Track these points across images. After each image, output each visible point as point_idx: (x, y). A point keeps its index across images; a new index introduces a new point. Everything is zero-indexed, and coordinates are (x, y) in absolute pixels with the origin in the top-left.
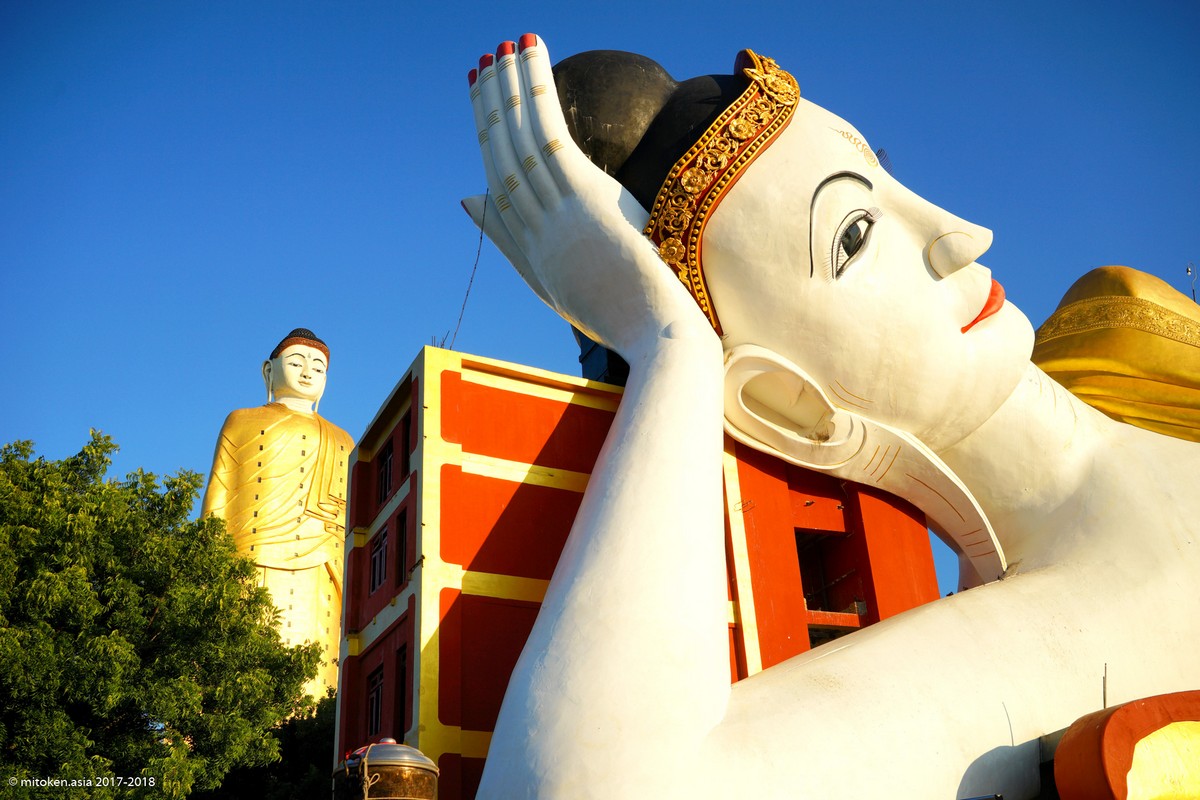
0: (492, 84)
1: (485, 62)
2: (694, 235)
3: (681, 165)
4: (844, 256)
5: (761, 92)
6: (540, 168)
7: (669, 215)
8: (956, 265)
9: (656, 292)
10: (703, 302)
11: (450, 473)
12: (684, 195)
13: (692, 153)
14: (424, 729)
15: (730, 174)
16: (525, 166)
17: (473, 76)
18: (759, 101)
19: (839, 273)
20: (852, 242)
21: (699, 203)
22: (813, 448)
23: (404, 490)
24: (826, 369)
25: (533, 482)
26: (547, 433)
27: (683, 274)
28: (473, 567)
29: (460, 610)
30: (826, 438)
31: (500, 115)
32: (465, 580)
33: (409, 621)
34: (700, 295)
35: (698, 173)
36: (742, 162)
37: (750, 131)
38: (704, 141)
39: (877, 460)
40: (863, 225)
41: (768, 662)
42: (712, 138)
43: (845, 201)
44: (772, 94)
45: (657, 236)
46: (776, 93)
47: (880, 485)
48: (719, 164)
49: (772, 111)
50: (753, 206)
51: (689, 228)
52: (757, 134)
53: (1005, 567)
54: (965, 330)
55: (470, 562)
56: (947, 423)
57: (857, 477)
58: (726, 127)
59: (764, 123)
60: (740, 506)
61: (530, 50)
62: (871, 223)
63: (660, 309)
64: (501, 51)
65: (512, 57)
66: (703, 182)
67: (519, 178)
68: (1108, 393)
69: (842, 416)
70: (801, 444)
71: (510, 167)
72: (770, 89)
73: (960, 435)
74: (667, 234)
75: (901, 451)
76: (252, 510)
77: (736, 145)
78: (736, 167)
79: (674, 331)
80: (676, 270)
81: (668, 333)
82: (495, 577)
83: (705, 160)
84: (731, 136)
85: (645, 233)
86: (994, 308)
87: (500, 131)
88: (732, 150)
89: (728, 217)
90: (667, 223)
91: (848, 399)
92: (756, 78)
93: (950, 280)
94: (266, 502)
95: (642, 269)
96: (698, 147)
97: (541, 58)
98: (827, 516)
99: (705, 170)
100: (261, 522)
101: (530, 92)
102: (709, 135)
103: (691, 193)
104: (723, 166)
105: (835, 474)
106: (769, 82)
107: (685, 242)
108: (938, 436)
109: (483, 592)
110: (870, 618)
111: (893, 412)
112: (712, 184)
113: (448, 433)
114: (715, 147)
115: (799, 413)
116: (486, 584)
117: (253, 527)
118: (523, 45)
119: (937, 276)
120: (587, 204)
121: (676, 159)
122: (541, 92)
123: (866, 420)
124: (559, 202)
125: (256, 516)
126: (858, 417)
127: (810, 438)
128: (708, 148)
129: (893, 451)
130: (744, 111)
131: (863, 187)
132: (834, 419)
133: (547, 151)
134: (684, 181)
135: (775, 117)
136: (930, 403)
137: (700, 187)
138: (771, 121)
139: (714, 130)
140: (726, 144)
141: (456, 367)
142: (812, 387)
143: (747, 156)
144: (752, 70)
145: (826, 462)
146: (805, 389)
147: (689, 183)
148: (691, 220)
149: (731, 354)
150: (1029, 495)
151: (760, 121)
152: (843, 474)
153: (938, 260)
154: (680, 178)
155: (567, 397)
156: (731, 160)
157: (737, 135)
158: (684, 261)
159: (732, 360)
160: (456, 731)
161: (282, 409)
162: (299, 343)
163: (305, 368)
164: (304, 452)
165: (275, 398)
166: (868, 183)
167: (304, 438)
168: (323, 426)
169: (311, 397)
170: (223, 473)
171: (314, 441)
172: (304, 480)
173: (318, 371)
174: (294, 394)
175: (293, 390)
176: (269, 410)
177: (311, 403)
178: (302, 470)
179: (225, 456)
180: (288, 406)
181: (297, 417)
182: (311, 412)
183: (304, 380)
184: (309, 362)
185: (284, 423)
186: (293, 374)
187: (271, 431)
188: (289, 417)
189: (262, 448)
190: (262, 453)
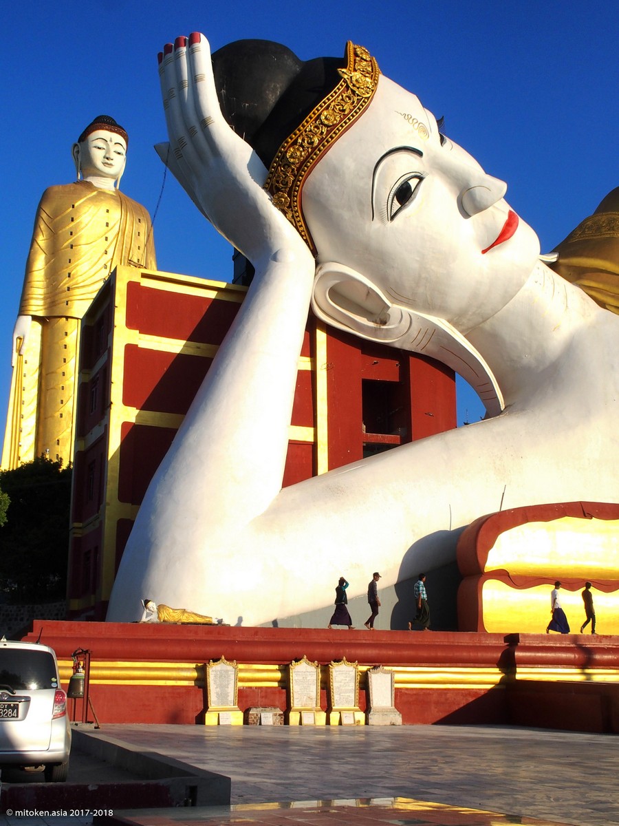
0: (171, 66)
1: (168, 49)
2: (295, 191)
4: (397, 205)
5: (347, 87)
6: (200, 135)
7: (279, 176)
8: (479, 208)
9: (270, 228)
10: (303, 233)
11: (131, 350)
12: (288, 165)
13: (295, 134)
14: (109, 504)
15: (320, 150)
16: (191, 132)
17: (160, 57)
18: (344, 95)
19: (392, 218)
20: (404, 194)
21: (298, 169)
22: (376, 329)
23: (106, 353)
24: (383, 280)
25: (186, 353)
26: (197, 319)
27: (290, 215)
28: (143, 408)
29: (132, 433)
30: (384, 323)
31: (175, 92)
32: (138, 416)
33: (104, 440)
34: (301, 229)
35: (298, 149)
36: (328, 142)
37: (335, 119)
38: (303, 126)
39: (420, 337)
40: (413, 183)
41: (334, 464)
42: (309, 125)
43: (403, 166)
44: (355, 89)
45: (272, 189)
46: (358, 88)
47: (423, 352)
48: (312, 143)
49: (353, 102)
50: (335, 172)
51: (292, 186)
52: (340, 121)
53: (503, 407)
54: (484, 252)
55: (142, 405)
56: (470, 313)
57: (407, 347)
58: (318, 117)
59: (346, 113)
60: (325, 366)
61: (196, 45)
62: (421, 179)
63: (272, 240)
64: (178, 45)
65: (184, 49)
66: (301, 156)
67: (187, 140)
68: (601, 286)
69: (395, 309)
70: (368, 327)
72: (354, 85)
73: (481, 320)
74: (278, 190)
75: (436, 332)
76: (66, 271)
77: (325, 130)
78: (324, 146)
79: (279, 257)
80: (285, 213)
81: (275, 258)
82: (158, 414)
83: (303, 140)
84: (322, 123)
85: (263, 188)
86: (508, 235)
87: (175, 102)
88: (322, 133)
89: (318, 176)
90: (278, 182)
91: (398, 297)
92: (346, 77)
93: (476, 218)
94: (77, 265)
95: (261, 213)
96: (299, 130)
97: (204, 49)
98: (387, 372)
99: (303, 147)
100: (74, 281)
101: (194, 78)
102: (307, 122)
103: (293, 163)
104: (315, 144)
105: (392, 345)
106: (354, 79)
107: (289, 196)
108: (465, 321)
109: (150, 423)
110: (407, 439)
111: (430, 307)
112: (307, 157)
113: (131, 323)
114: (311, 131)
115: (369, 305)
116: (154, 419)
117: (67, 286)
118: (192, 41)
119: (466, 215)
120: (228, 165)
121: (284, 139)
122: (202, 79)
123: (411, 311)
124: (211, 160)
125: (69, 276)
126: (405, 309)
127: (375, 322)
128: (306, 131)
129: (430, 332)
130: (333, 104)
131: (416, 156)
132: (390, 311)
133: (204, 123)
134: (288, 155)
135: (355, 107)
136: (457, 299)
137: (299, 159)
138: (351, 111)
139: (311, 118)
140: (318, 128)
141: (137, 278)
142: (374, 291)
143: (332, 138)
144: (343, 70)
145: (385, 338)
146: (370, 292)
147: (291, 157)
148: (293, 181)
149: (320, 269)
150: (527, 359)
151: (344, 111)
152: (397, 345)
153: (468, 204)
154: (286, 152)
155: (212, 295)
156: (321, 141)
157: (326, 122)
158: (289, 207)
159: (320, 273)
160: (128, 506)
161: (90, 186)
162: (103, 129)
163: (108, 151)
164: (107, 225)
165: (83, 176)
166: (420, 154)
167: (108, 211)
168: (124, 201)
169: (113, 176)
170: (42, 240)
171: (116, 214)
172: (109, 246)
173: (119, 153)
174: (99, 174)
175: (98, 170)
176: (79, 187)
177: (113, 181)
178: (106, 239)
179: (43, 226)
180: (95, 184)
181: (101, 193)
182: (113, 189)
183: (107, 161)
184: (111, 144)
185: (91, 199)
186: (98, 156)
187: (80, 205)
188: (95, 193)
189: (72, 220)
190: (72, 224)
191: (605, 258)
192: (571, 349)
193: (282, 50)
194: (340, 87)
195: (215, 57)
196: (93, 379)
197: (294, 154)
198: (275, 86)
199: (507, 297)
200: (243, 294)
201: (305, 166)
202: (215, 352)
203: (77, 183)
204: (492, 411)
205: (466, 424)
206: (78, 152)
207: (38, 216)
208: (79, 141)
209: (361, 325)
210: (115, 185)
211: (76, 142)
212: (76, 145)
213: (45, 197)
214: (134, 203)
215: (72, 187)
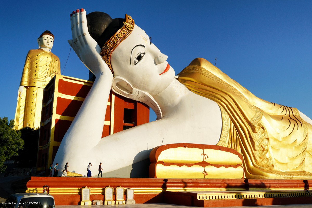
0: (74, 18)
1: (74, 13)
2: (109, 55)
3: (108, 42)
4: (137, 61)
5: (126, 27)
6: (82, 38)
7: (104, 51)
8: (160, 63)
9: (101, 66)
10: (110, 67)
11: (59, 98)
12: (108, 48)
13: (110, 40)
14: (51, 142)
15: (117, 44)
16: (79, 37)
17: (71, 15)
18: (125, 29)
19: (136, 64)
20: (139, 58)
21: (110, 49)
22: (129, 95)
23: (51, 99)
24: (132, 81)
25: (75, 100)
26: (79, 90)
27: (107, 62)
28: (62, 115)
29: (59, 122)
30: (131, 93)
31: (75, 25)
32: (60, 117)
33: (50, 123)
34: (110, 66)
35: (111, 44)
36: (119, 42)
37: (122, 36)
38: (112, 37)
39: (141, 97)
40: (142, 55)
41: (114, 132)
42: (114, 37)
43: (139, 50)
44: (128, 28)
45: (102, 55)
46: (129, 27)
47: (141, 101)
48: (115, 42)
49: (127, 31)
50: (120, 51)
51: (108, 54)
52: (123, 37)
53: (162, 117)
54: (160, 75)
55: (62, 113)
56: (155, 91)
57: (137, 100)
58: (117, 35)
59: (125, 34)
60: (114, 104)
61: (82, 12)
62: (144, 54)
63: (101, 69)
64: (77, 12)
65: (78, 13)
66: (111, 46)
67: (78, 39)
68: (190, 85)
69: (135, 89)
70: (127, 94)
71: (76, 37)
72: (127, 27)
73: (158, 93)
74: (104, 55)
75: (145, 96)
76: (34, 74)
77: (118, 39)
78: (118, 43)
79: (103, 74)
80: (105, 62)
81: (102, 74)
82: (66, 117)
83: (112, 41)
84: (118, 37)
85: (100, 54)
86: (167, 70)
87: (75, 28)
89: (116, 52)
90: (104, 53)
91: (135, 86)
92: (125, 24)
93: (158, 65)
94: (38, 72)
95: (99, 61)
96: (111, 39)
97: (84, 13)
98: (131, 106)
99: (112, 43)
100: (37, 77)
101: (81, 22)
102: (114, 36)
105: (133, 99)
106: (127, 25)
107: (107, 57)
108: (153, 93)
109: (63, 119)
110: (135, 125)
111: (144, 89)
112: (113, 46)
113: (59, 91)
114: (114, 39)
115: (127, 88)
116: (64, 118)
117: (35, 78)
118: (81, 11)
119: (156, 64)
120: (90, 47)
121: (107, 41)
122: (83, 22)
123: (139, 90)
124: (85, 46)
125: (35, 75)
126: (137, 90)
127: (129, 93)
128: (113, 39)
129: (144, 96)
130: (121, 31)
131: (143, 47)
132: (133, 90)
133: (83, 35)
134: (108, 45)
135: (127, 33)
136: (152, 87)
137: (111, 47)
138: (126, 34)
139: (115, 35)
140: (117, 38)
141: (62, 78)
142: (129, 84)
143: (120, 41)
144: (125, 22)
145: (131, 97)
146: (128, 84)
147: (109, 46)
148: (109, 53)
149: (114, 77)
150: (169, 104)
151: (124, 34)
152: (134, 99)
153: (157, 61)
154: (107, 44)
155: (83, 84)
156: (117, 42)
157: (119, 37)
158: (107, 60)
159: (114, 79)
160: (57, 142)
161: (42, 50)
162: (47, 34)
163: (48, 41)
164: (47, 61)
165: (40, 47)
166: (145, 47)
167: (47, 58)
168: (52, 55)
169: (49, 48)
170: (28, 65)
171: (50, 58)
172: (47, 68)
173: (51, 41)
174: (45, 47)
175: (45, 46)
176: (39, 50)
177: (49, 49)
178: (47, 65)
179: (28, 61)
180: (44, 50)
181: (46, 52)
182: (49, 51)
183: (48, 43)
184: (49, 39)
185: (43, 54)
186: (45, 42)
187: (39, 55)
188: (44, 52)
189: (37, 59)
190: (37, 61)
191: (192, 78)
192: (181, 102)
193: (107, 15)
194: (123, 27)
195: (88, 16)
196: (46, 106)
197: (109, 45)
198: (105, 25)
199: (165, 87)
200: (92, 84)
201: (112, 49)
202: (84, 100)
203: (39, 49)
204: (159, 118)
205: (152, 121)
206: (39, 40)
207: (27, 58)
208: (40, 37)
209: (125, 94)
210: (50, 50)
211: (39, 37)
212: (39, 38)
213: (29, 53)
214: (55, 56)
215: (37, 50)
